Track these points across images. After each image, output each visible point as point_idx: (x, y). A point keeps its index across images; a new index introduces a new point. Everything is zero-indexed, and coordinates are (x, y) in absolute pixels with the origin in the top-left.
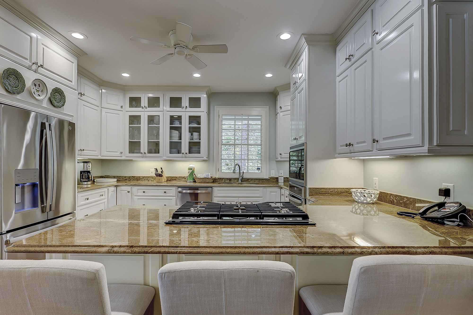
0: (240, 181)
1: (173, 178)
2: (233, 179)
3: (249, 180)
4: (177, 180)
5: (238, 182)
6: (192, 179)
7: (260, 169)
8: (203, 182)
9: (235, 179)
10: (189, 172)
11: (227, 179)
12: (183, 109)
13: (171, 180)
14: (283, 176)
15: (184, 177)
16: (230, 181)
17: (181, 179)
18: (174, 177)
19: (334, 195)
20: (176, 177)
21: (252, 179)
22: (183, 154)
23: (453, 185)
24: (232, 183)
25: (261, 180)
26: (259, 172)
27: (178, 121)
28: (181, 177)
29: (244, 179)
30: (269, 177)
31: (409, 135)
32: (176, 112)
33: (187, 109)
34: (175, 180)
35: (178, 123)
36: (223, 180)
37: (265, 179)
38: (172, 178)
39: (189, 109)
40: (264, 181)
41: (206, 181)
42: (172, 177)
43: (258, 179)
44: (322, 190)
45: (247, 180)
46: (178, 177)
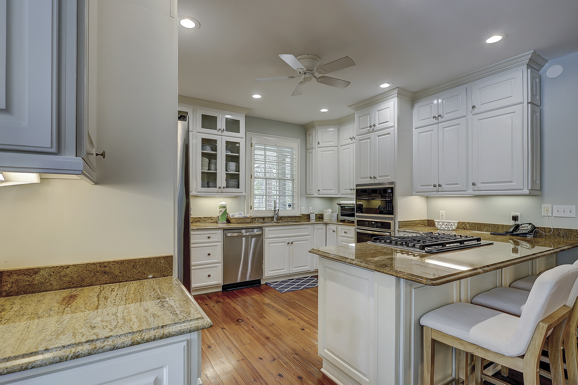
0: (275, 220)
1: (196, 220)
2: (266, 217)
3: (282, 218)
4: (202, 221)
5: (273, 220)
6: (225, 219)
7: (291, 206)
8: (244, 223)
9: (269, 217)
10: (222, 211)
11: (260, 218)
12: (219, 132)
13: (193, 222)
14: (314, 213)
15: (211, 217)
16: (263, 220)
17: (206, 220)
18: (197, 218)
19: (413, 226)
20: (199, 218)
21: (285, 217)
22: (220, 188)
23: (520, 213)
24: (267, 222)
25: (293, 218)
26: (289, 209)
27: (209, 146)
28: (206, 217)
29: (279, 217)
30: (300, 215)
31: (511, 182)
32: (210, 134)
33: (223, 132)
34: (199, 222)
35: (210, 148)
36: (256, 219)
37: (297, 216)
38: (194, 220)
39: (226, 133)
40: (296, 218)
41: (247, 221)
42: (194, 218)
43: (290, 217)
44: (408, 223)
45: (281, 218)
46: (203, 217)
